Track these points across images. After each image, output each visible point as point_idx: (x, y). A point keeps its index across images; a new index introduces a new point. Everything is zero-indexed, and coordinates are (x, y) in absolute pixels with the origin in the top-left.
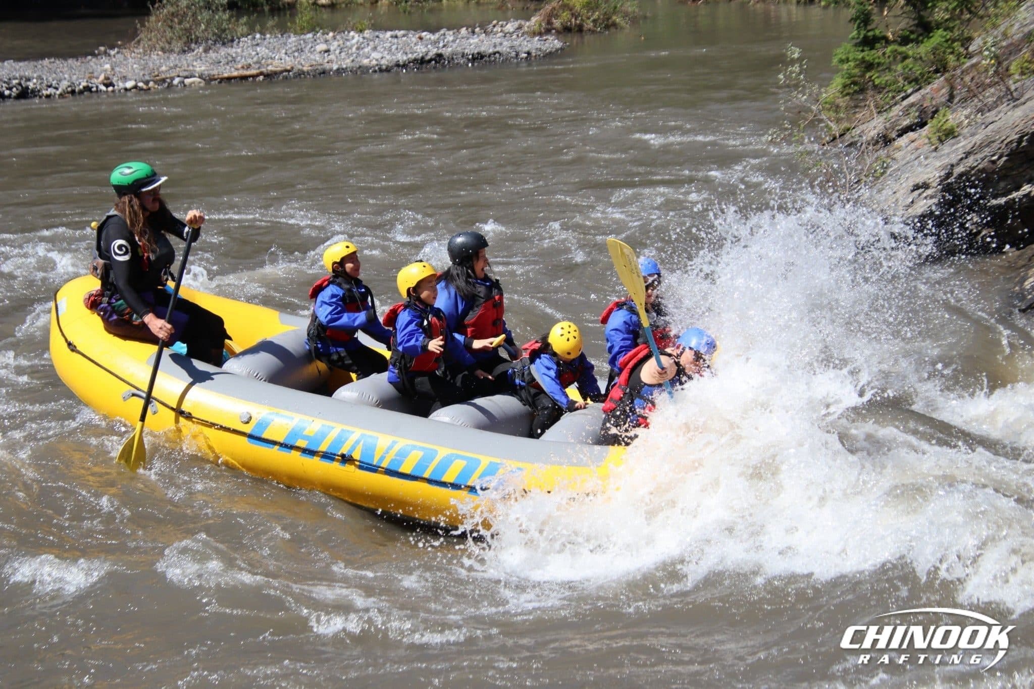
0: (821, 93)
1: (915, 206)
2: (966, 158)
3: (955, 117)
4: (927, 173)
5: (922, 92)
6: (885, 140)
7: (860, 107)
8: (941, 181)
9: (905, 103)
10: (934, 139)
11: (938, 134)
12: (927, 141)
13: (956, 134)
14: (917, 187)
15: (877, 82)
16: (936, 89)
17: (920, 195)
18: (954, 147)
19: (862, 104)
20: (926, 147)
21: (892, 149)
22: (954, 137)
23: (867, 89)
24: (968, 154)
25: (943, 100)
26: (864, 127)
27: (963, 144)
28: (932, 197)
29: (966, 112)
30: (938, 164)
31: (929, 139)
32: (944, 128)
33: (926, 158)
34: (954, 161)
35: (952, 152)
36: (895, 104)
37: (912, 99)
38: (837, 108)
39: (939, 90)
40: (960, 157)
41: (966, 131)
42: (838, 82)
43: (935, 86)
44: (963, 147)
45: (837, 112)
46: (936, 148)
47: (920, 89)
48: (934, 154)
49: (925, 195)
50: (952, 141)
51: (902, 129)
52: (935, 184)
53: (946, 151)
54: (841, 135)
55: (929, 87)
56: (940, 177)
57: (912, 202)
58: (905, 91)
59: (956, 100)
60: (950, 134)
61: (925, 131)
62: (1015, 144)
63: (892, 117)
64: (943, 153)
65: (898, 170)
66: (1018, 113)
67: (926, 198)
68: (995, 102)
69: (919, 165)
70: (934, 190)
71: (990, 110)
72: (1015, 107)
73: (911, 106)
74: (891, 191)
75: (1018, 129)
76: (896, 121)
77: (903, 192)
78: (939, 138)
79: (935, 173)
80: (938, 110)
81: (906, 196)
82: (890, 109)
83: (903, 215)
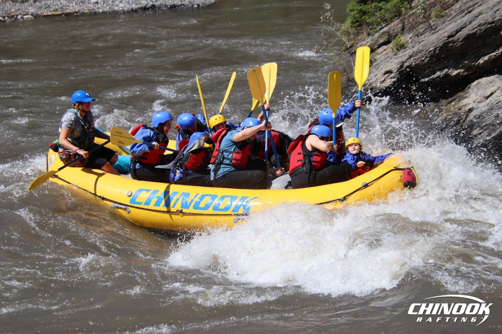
0: (341, 27)
1: (386, 82)
2: (410, 58)
3: (405, 38)
4: (391, 66)
5: (389, 26)
6: (371, 50)
7: (360, 33)
8: (398, 70)
9: (381, 31)
10: (395, 49)
11: (396, 47)
12: (391, 50)
13: (405, 47)
14: (386, 73)
15: (368, 21)
17: (388, 76)
18: (405, 53)
19: (361, 32)
20: (391, 53)
21: (375, 54)
22: (405, 48)
23: (363, 24)
24: (410, 57)
25: (400, 30)
26: (362, 43)
27: (408, 52)
28: (394, 78)
29: (410, 36)
30: (397, 61)
31: (393, 49)
32: (400, 44)
33: (391, 59)
34: (404, 60)
35: (403, 55)
36: (377, 32)
37: (385, 29)
38: (349, 33)
39: (398, 24)
40: (407, 58)
41: (410, 45)
42: (349, 20)
43: (396, 23)
44: (408, 53)
45: (348, 35)
46: (396, 54)
47: (388, 24)
48: (395, 56)
49: (390, 76)
50: (403, 50)
51: (380, 44)
52: (395, 71)
53: (400, 55)
54: (350, 47)
55: (393, 24)
56: (397, 68)
57: (384, 80)
58: (382, 26)
59: (405, 31)
60: (402, 47)
61: (391, 45)
62: (433, 52)
63: (375, 38)
64: (399, 56)
65: (378, 64)
66: (435, 36)
67: (391, 78)
68: (424, 31)
69: (388, 62)
70: (395, 74)
71: (421, 35)
72: (433, 33)
73: (384, 33)
74: (374, 75)
75: (434, 45)
76: (377, 40)
77: (380, 75)
78: (397, 49)
79: (395, 66)
80: (396, 35)
81: (381, 77)
82: (374, 34)
83: (380, 86)
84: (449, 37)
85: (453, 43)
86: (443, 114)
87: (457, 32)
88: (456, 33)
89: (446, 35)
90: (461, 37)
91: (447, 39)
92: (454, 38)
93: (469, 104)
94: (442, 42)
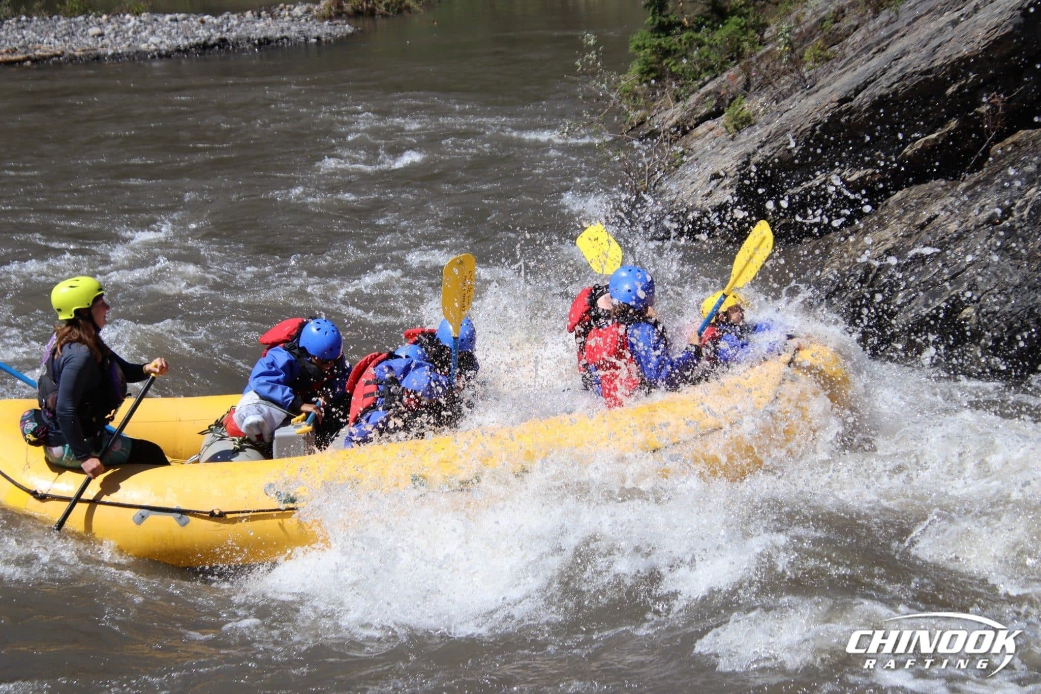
0: (619, 81)
1: (713, 197)
2: (762, 147)
3: (753, 105)
4: (725, 163)
5: (719, 80)
6: (683, 129)
7: (659, 95)
8: (738, 170)
9: (703, 91)
10: (731, 128)
11: (734, 122)
12: (724, 129)
13: (753, 122)
14: (716, 176)
15: (674, 69)
16: (732, 76)
17: (718, 185)
18: (751, 136)
19: (660, 92)
20: (723, 136)
21: (691, 137)
22: (751, 125)
23: (665, 76)
24: (762, 145)
25: (740, 87)
26: (663, 115)
27: (760, 132)
28: (731, 187)
30: (735, 153)
31: (726, 128)
32: (740, 116)
33: (724, 147)
34: (751, 150)
35: (749, 139)
36: (693, 92)
37: (710, 87)
38: (636, 95)
39: (736, 77)
40: (756, 146)
41: (761, 119)
42: (635, 68)
43: (732, 73)
44: (759, 135)
45: (635, 99)
46: (734, 137)
47: (716, 76)
48: (731, 143)
49: (722, 185)
50: (749, 129)
51: (701, 117)
52: (732, 174)
53: (743, 140)
54: (639, 124)
55: (725, 75)
56: (737, 166)
57: (711, 192)
58: (703, 79)
59: (752, 89)
60: (747, 122)
61: (722, 119)
62: (809, 133)
63: (690, 105)
64: (740, 141)
65: (697, 159)
66: (812, 100)
67: (724, 188)
68: (790, 90)
69: (717, 154)
70: (732, 179)
71: (784, 98)
72: (808, 94)
73: (708, 94)
74: (690, 181)
75: (811, 118)
76: (694, 109)
77: (702, 181)
78: (735, 127)
79: (732, 162)
80: (734, 98)
81: (704, 185)
82: (687, 97)
83: (702, 205)
84: (842, 101)
85: (851, 115)
86: (833, 262)
87: (857, 91)
88: (856, 94)
89: (835, 97)
90: (866, 103)
91: (839, 106)
92: (853, 103)
93: (887, 240)
94: (827, 112)
